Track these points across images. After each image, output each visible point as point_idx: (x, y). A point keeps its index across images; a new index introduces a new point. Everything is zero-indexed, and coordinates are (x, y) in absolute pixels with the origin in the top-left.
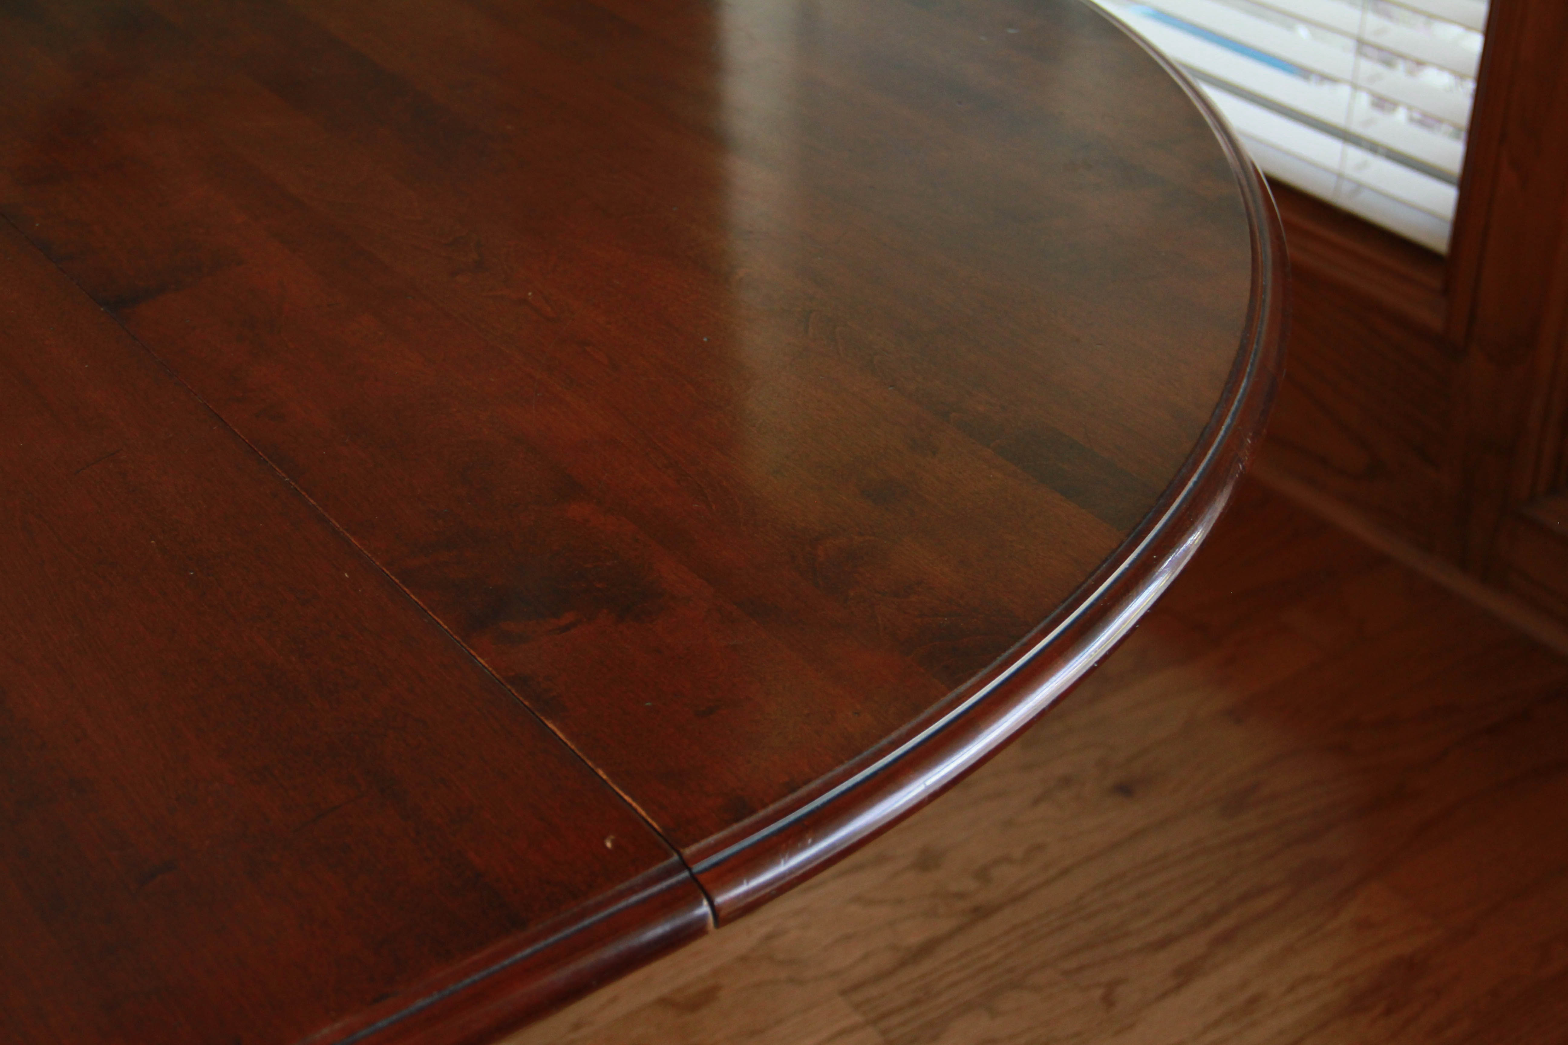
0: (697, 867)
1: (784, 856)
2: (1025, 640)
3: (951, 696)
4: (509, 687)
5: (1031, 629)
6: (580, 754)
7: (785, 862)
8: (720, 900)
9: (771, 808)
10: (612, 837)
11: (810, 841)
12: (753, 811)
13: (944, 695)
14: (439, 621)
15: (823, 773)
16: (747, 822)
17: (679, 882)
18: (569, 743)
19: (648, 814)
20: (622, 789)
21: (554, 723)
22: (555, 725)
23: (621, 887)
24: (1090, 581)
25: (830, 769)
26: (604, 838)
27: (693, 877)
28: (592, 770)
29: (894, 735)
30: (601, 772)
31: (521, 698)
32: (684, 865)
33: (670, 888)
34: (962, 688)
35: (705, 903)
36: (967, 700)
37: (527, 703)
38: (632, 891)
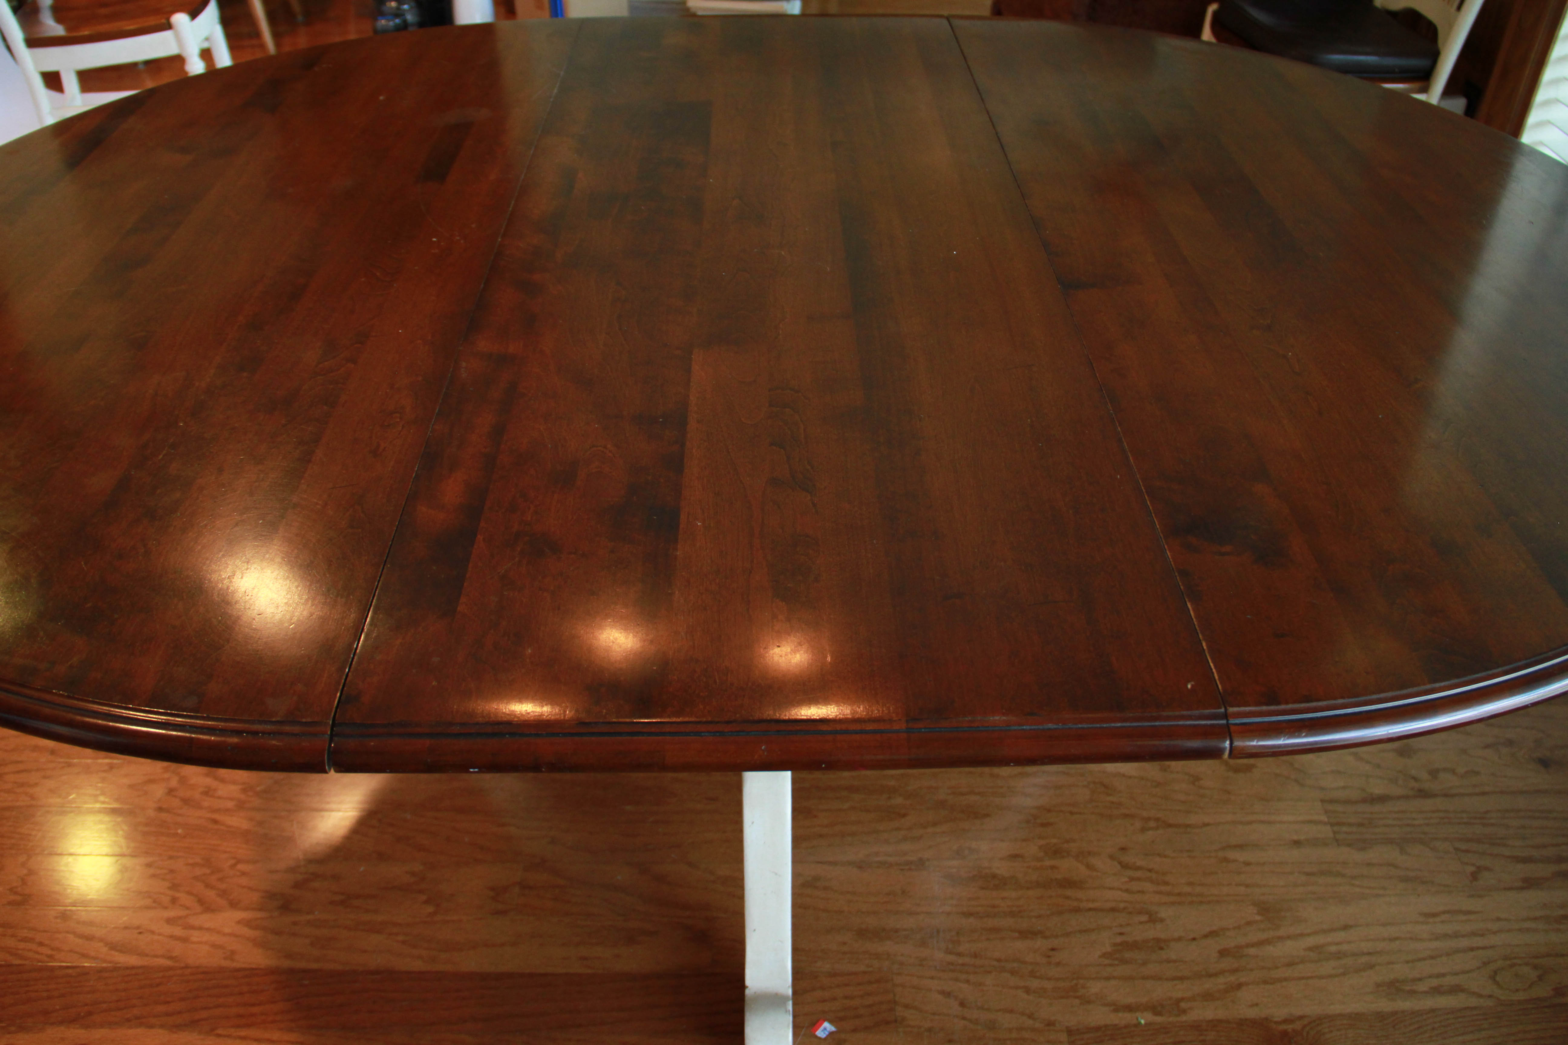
0: (1232, 721)
1: (1284, 736)
2: (1490, 672)
3: (1429, 687)
4: (1177, 574)
5: (1498, 667)
6: (1198, 629)
7: (1284, 740)
8: (1238, 743)
9: (1290, 706)
10: (1193, 683)
11: (1304, 734)
12: (1279, 703)
13: (1424, 684)
14: (1156, 521)
15: (1329, 699)
16: (1272, 708)
17: (1218, 724)
18: (1194, 620)
19: (1219, 679)
20: (1212, 659)
21: (1191, 605)
22: (1191, 606)
23: (1185, 713)
24: (1550, 654)
25: (1335, 699)
26: (1189, 681)
27: (1228, 725)
28: (1200, 640)
29: (1382, 695)
30: (1204, 644)
31: (1180, 584)
32: (1225, 716)
33: (1212, 726)
34: (1437, 685)
35: (1228, 742)
36: (1437, 693)
37: (1182, 587)
38: (1190, 718)
